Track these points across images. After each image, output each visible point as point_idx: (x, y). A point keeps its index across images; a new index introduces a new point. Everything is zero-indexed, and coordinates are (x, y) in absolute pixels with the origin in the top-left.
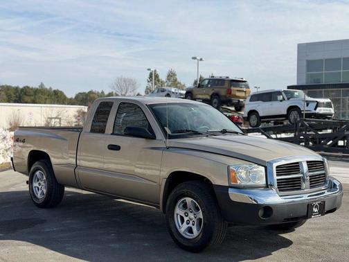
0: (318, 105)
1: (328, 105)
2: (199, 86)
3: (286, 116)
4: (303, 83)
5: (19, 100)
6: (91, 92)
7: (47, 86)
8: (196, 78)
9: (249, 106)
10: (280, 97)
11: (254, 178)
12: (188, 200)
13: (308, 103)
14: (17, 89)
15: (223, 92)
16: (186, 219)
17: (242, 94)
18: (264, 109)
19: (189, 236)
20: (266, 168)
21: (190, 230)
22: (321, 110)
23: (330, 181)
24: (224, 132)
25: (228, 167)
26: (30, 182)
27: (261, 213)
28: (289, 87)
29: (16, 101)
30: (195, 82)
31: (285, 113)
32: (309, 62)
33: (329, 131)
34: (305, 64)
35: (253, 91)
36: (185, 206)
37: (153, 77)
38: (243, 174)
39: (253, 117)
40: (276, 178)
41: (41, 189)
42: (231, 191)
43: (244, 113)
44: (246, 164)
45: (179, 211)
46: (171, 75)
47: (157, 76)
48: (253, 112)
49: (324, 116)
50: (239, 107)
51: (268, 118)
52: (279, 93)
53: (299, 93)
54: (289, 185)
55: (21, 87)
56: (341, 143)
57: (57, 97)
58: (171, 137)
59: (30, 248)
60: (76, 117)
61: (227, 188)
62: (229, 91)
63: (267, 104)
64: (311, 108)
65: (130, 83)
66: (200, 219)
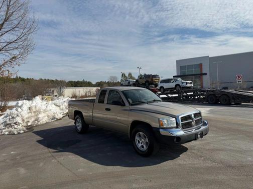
0: (187, 83)
1: (191, 83)
2: (141, 78)
3: (175, 88)
4: (179, 74)
5: (76, 86)
6: (101, 82)
7: (85, 80)
8: (139, 75)
9: (160, 85)
10: (172, 81)
11: (171, 124)
12: (141, 133)
13: (183, 83)
14: (75, 82)
15: (150, 80)
16: (140, 141)
17: (157, 81)
18: (166, 86)
19: (142, 149)
20: (176, 118)
21: (143, 147)
22: (188, 85)
23: (204, 121)
24: (154, 101)
25: (159, 119)
26: (75, 123)
27: (175, 140)
28: (174, 77)
29: (75, 87)
30: (139, 77)
31: (174, 87)
32: (180, 67)
33: (192, 93)
34: (179, 67)
35: (161, 79)
36: (140, 136)
37: (123, 75)
38: (165, 122)
39: (162, 89)
40: (181, 123)
41: (79, 126)
42: (161, 130)
43: (158, 88)
44: (167, 117)
45: (137, 138)
46: (130, 74)
47: (125, 75)
48: (162, 87)
49: (189, 87)
50: (156, 85)
51: (168, 89)
52: (172, 79)
53: (179, 79)
54: (187, 126)
55: (76, 81)
56: (197, 97)
57: (89, 84)
58: (132, 105)
59: (73, 156)
60: (96, 91)
61: (159, 129)
62: (152, 80)
63: (167, 84)
64: (184, 85)
65: (115, 78)
66: (147, 142)
